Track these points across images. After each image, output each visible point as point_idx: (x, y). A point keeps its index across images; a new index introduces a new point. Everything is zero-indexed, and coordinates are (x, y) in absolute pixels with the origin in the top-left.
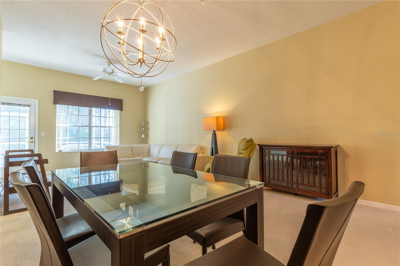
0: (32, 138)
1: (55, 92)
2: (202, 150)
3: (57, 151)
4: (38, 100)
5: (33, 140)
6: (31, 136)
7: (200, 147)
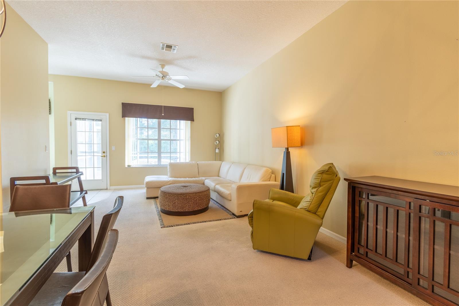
0: (104, 152)
1: (123, 104)
2: (274, 175)
3: (126, 166)
4: (108, 114)
5: (105, 154)
6: (103, 151)
7: (271, 171)
